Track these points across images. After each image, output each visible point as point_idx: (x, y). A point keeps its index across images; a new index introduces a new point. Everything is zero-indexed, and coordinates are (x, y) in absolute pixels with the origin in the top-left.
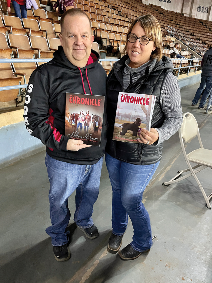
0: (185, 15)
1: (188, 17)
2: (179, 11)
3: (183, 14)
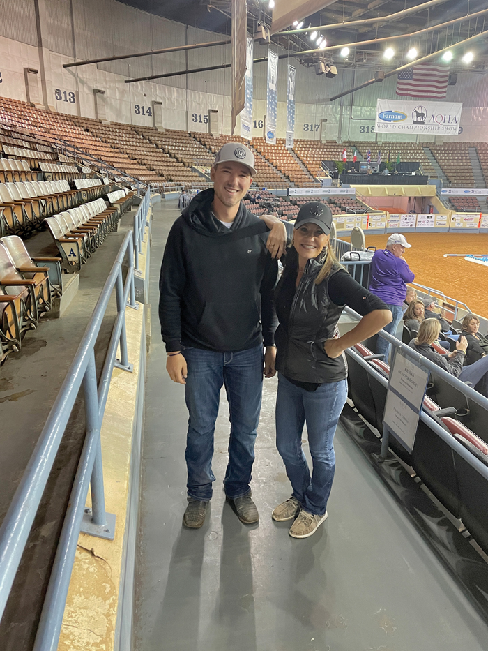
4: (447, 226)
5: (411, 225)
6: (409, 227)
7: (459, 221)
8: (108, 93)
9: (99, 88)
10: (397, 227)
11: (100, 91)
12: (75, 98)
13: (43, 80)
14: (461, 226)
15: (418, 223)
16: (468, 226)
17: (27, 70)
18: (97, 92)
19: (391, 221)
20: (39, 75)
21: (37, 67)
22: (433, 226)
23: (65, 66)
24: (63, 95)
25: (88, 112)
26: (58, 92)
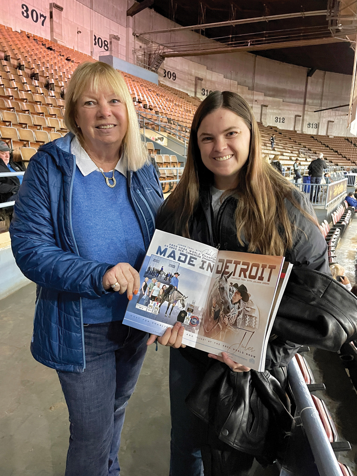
0: (298, 132)
1: (300, 134)
2: (292, 129)
3: (296, 131)
8: (336, 121)
9: (332, 120)
11: (331, 121)
12: (317, 126)
13: (303, 120)
17: (296, 116)
18: (329, 122)
20: (301, 118)
21: (301, 114)
23: (315, 112)
24: (311, 126)
25: (322, 132)
26: (309, 124)
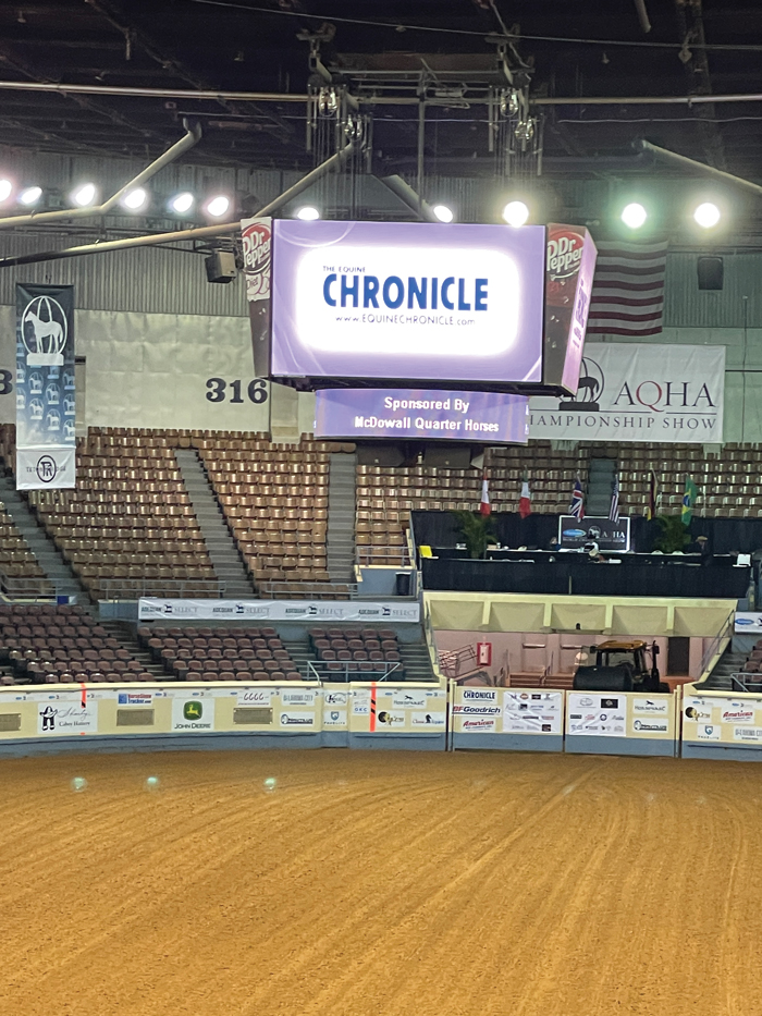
4: (669, 735)
5: (546, 727)
6: (540, 731)
7: (708, 721)
10: (492, 730)
14: (717, 736)
15: (570, 722)
16: (737, 739)
19: (468, 710)
22: (624, 735)
